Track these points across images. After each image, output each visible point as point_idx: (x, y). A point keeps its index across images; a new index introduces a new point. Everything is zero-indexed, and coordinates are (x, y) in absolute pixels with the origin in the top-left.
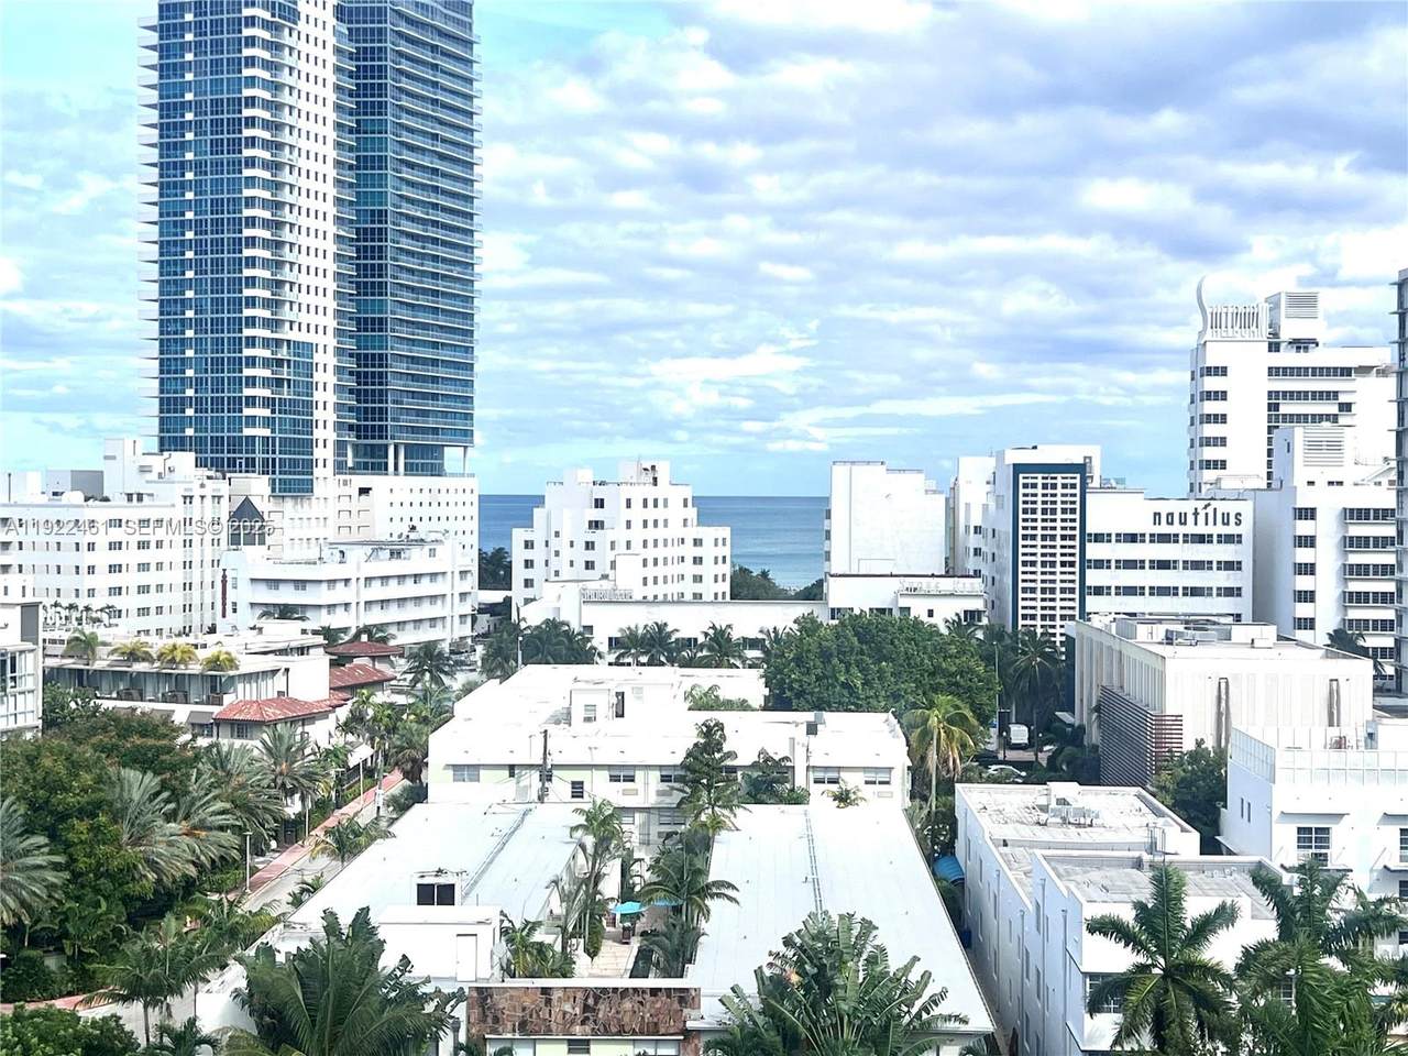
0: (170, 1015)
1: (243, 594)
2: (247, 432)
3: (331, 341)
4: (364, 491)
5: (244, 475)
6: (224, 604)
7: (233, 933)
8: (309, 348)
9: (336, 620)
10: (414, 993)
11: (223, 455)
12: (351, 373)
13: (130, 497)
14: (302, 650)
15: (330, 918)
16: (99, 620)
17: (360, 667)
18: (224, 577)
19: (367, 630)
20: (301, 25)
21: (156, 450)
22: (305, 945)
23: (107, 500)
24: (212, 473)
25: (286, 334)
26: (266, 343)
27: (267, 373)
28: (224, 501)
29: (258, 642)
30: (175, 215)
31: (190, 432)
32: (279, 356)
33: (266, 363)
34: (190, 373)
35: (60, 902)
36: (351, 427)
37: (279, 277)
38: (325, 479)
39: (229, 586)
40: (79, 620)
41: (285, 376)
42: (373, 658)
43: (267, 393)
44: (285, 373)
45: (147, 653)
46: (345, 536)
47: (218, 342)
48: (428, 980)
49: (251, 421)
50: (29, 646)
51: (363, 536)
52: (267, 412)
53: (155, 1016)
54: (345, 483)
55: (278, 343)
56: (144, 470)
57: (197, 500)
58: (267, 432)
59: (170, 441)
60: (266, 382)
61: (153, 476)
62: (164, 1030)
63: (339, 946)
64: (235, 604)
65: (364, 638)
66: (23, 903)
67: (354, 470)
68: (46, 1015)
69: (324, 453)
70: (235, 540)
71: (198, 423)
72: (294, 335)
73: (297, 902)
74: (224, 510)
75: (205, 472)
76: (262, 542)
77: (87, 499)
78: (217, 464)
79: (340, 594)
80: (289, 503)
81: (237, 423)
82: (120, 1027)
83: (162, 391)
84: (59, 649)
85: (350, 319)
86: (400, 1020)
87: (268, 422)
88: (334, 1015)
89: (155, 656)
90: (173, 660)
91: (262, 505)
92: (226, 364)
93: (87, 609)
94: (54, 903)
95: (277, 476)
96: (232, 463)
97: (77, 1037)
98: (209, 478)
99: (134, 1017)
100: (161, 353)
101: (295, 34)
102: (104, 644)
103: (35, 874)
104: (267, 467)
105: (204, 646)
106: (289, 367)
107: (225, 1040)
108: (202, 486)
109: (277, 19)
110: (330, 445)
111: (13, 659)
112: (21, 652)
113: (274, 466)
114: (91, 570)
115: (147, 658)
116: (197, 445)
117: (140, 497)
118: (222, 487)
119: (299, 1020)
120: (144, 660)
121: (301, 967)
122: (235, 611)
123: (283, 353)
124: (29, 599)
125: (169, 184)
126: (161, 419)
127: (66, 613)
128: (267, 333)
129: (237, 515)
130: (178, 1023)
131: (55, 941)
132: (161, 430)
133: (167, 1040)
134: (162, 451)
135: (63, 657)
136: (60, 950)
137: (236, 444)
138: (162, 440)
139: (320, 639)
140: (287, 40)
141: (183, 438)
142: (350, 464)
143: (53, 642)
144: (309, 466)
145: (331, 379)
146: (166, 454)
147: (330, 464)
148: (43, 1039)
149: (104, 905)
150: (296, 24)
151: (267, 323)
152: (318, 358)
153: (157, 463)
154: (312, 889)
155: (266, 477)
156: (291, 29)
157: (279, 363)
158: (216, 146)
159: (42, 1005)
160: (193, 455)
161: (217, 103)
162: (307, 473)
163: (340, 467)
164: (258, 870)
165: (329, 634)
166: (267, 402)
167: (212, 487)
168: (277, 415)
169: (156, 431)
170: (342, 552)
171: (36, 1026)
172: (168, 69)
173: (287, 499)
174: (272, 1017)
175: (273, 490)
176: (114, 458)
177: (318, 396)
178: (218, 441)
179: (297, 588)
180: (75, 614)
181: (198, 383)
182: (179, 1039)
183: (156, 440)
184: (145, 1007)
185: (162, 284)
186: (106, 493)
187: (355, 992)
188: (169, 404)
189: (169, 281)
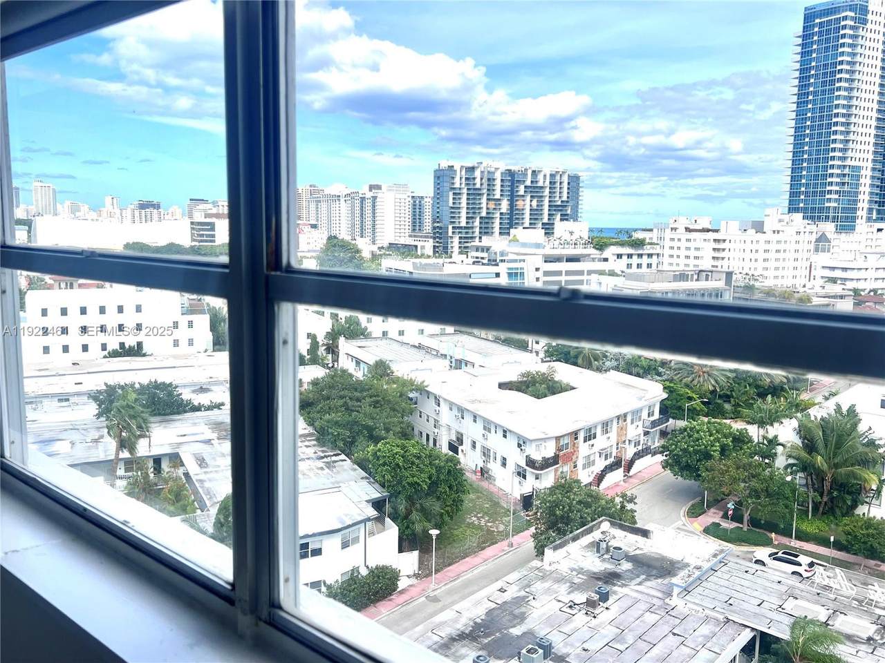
0: (767, 432)
1: (818, 272)
2: (827, 205)
3: (870, 165)
4: (880, 230)
5: (824, 223)
6: (810, 276)
7: (797, 406)
8: (859, 168)
9: (860, 285)
10: (874, 443)
11: (815, 214)
12: (878, 179)
13: (774, 232)
14: (842, 297)
15: (839, 407)
16: (757, 280)
17: (869, 306)
18: (811, 265)
19: (875, 291)
20: (869, 26)
21: (787, 213)
22: (825, 415)
23: (765, 233)
24: (810, 222)
25: (848, 162)
26: (839, 167)
27: (838, 180)
28: (814, 234)
29: (822, 292)
30: (803, 115)
31: (801, 205)
32: (845, 172)
33: (838, 176)
34: (804, 181)
35: (731, 384)
36: (876, 202)
37: (848, 138)
38: (861, 225)
39: (813, 269)
40: (749, 280)
41: (847, 181)
42: (875, 303)
43: (837, 188)
44: (846, 179)
45: (774, 293)
46: (869, 250)
47: (817, 168)
48: (881, 439)
49: (829, 200)
50: (728, 287)
51: (878, 250)
52: (837, 196)
53: (762, 432)
54: (871, 226)
55: (844, 167)
56: (780, 221)
57: (802, 233)
58: (836, 205)
59: (793, 209)
60: (837, 184)
61: (784, 223)
62: (764, 437)
63: (840, 418)
64: (814, 276)
65: (872, 294)
66: (716, 381)
67: (875, 221)
68: (719, 424)
69: (862, 213)
70: (817, 250)
71: (805, 201)
72: (853, 163)
73: (827, 399)
74: (814, 237)
75: (807, 221)
76: (829, 251)
77: (757, 232)
78: (812, 218)
79: (862, 274)
80: (843, 235)
81: (822, 202)
82: (747, 433)
83: (791, 189)
84: (740, 290)
85: (881, 154)
86: (867, 454)
87: (836, 200)
88: (835, 446)
89: (777, 295)
90: (784, 297)
91: (829, 236)
92: (820, 178)
93: (753, 275)
94: (729, 384)
95: (839, 223)
96: (819, 218)
97: (730, 434)
98: (808, 224)
99: (754, 432)
100: (792, 173)
101: (865, 30)
102: (757, 289)
103: (723, 372)
104: (835, 219)
105: (798, 292)
106: (849, 177)
107: (789, 445)
108: (805, 227)
109: (857, 24)
110: (865, 210)
111: (721, 293)
112: (725, 290)
113: (838, 219)
114: (756, 260)
115: (774, 295)
116: (804, 210)
117: (778, 232)
118: (813, 228)
119: (820, 444)
120: (773, 296)
121: (822, 423)
122: (814, 279)
123: (846, 171)
124: (731, 270)
125: (801, 102)
126: (790, 201)
127: (745, 276)
128: (840, 163)
129: (818, 240)
130: (770, 436)
131: (727, 398)
132: (790, 205)
133: (765, 442)
134: (789, 213)
135: (741, 293)
136: (729, 402)
137: (821, 210)
138: (789, 208)
139: (851, 293)
140: (861, 32)
141: (798, 208)
142: (874, 218)
143: (738, 287)
144: (854, 219)
145: (868, 181)
146: (791, 214)
147: (864, 218)
148: (717, 432)
149: (748, 387)
150: (866, 25)
151: (840, 158)
152: (863, 172)
153: (786, 218)
154: (833, 395)
155: (834, 224)
156: (863, 28)
157: (844, 175)
158: (824, 84)
159: (719, 421)
160: (802, 214)
161: (825, 65)
162: (853, 222)
163: (869, 219)
164: (814, 384)
165: (856, 292)
166: (837, 192)
167: (809, 228)
168: (841, 198)
169: (787, 205)
170: (865, 256)
171: (715, 427)
172: (805, 53)
173: (843, 234)
174: (808, 440)
175: (837, 229)
176: (769, 216)
177: (861, 189)
178: (813, 209)
179: (843, 271)
180: (748, 277)
181: (807, 185)
182: (770, 441)
183: (787, 208)
184: (758, 427)
185: (795, 144)
186: (764, 230)
187: (846, 438)
188: (794, 194)
189: (798, 143)
